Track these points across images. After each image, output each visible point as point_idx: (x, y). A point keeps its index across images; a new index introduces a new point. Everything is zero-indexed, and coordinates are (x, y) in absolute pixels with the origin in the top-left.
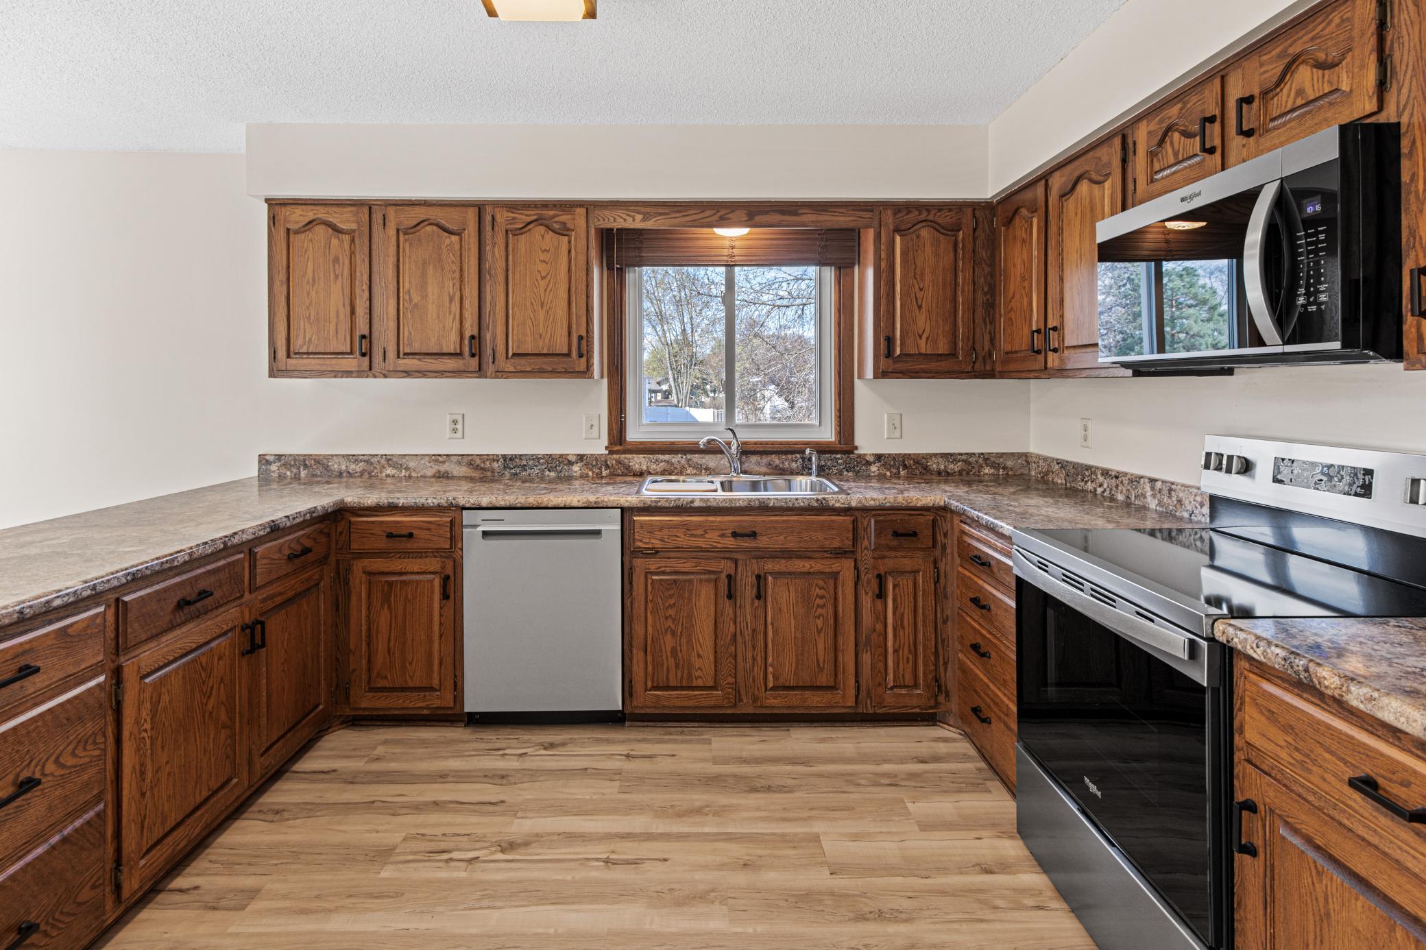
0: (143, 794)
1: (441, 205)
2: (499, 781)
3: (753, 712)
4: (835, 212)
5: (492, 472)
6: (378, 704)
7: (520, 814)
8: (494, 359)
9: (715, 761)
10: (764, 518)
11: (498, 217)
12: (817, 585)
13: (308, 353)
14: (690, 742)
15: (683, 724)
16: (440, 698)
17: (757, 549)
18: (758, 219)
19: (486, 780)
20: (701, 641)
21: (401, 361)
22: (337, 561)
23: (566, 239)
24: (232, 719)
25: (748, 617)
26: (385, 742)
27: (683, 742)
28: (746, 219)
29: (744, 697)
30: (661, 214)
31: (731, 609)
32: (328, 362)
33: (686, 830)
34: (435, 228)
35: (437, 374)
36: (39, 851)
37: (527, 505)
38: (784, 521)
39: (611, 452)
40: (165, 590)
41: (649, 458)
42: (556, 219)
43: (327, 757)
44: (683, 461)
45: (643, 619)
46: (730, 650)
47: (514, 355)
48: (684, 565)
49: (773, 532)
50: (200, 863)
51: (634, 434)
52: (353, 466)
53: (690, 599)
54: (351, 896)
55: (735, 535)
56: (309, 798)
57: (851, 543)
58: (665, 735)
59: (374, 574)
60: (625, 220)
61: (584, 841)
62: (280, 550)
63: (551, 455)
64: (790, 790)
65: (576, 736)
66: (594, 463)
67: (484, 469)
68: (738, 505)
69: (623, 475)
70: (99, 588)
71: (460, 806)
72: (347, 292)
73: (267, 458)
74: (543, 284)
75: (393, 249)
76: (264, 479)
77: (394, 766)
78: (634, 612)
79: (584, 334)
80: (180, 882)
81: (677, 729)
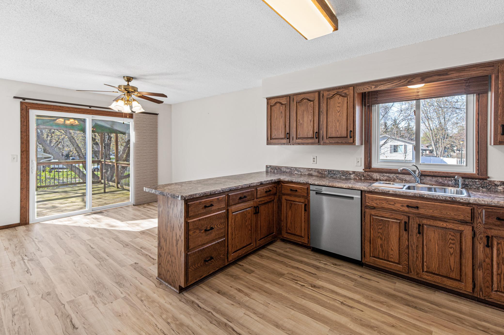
0: (233, 239)
1: (308, 93)
2: (316, 269)
3: (417, 278)
4: (470, 70)
5: (325, 175)
6: (288, 237)
7: (319, 279)
8: (323, 139)
9: (395, 290)
10: (422, 202)
11: (324, 94)
12: (450, 234)
13: (275, 138)
14: (387, 280)
15: (386, 274)
16: (304, 240)
17: (419, 214)
18: (426, 80)
19: (313, 267)
20: (393, 244)
21: (297, 140)
22: (279, 195)
23: (346, 98)
24: (252, 229)
25: (415, 240)
26: (290, 248)
27: (384, 279)
28: (421, 80)
29: (412, 271)
30: (382, 84)
31: (406, 235)
32: (279, 141)
33: (374, 306)
34: (306, 100)
35: (306, 144)
36: (214, 243)
37: (329, 186)
38: (432, 204)
39: (365, 171)
40: (237, 194)
41: (380, 175)
42: (343, 92)
43: (275, 247)
44: (395, 177)
45: (369, 231)
46: (405, 251)
47: (329, 137)
48: (386, 214)
49: (427, 208)
50: (244, 261)
51: (375, 165)
52: (287, 170)
53: (388, 228)
54: (272, 281)
55: (408, 206)
56: (269, 255)
57: (470, 219)
58: (377, 275)
59: (288, 200)
60: (368, 89)
61: (336, 294)
62: (263, 190)
63: (343, 171)
64: (426, 312)
65: (344, 264)
66: (359, 175)
67: (322, 174)
68: (409, 195)
69: (370, 180)
70: (224, 191)
71: (304, 271)
72: (284, 121)
73: (268, 166)
74: (338, 114)
75: (295, 108)
76: (267, 172)
77: (290, 255)
78: (366, 227)
79: (352, 130)
80: (240, 263)
81: (383, 275)
